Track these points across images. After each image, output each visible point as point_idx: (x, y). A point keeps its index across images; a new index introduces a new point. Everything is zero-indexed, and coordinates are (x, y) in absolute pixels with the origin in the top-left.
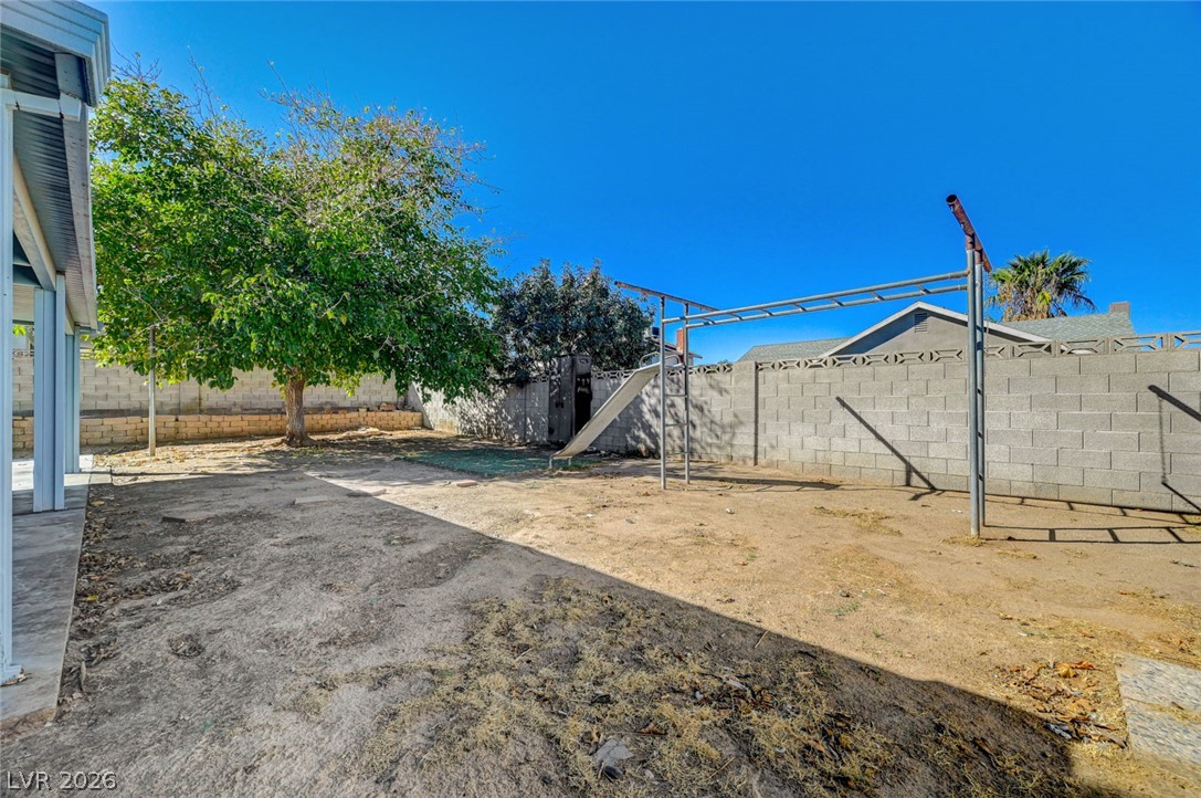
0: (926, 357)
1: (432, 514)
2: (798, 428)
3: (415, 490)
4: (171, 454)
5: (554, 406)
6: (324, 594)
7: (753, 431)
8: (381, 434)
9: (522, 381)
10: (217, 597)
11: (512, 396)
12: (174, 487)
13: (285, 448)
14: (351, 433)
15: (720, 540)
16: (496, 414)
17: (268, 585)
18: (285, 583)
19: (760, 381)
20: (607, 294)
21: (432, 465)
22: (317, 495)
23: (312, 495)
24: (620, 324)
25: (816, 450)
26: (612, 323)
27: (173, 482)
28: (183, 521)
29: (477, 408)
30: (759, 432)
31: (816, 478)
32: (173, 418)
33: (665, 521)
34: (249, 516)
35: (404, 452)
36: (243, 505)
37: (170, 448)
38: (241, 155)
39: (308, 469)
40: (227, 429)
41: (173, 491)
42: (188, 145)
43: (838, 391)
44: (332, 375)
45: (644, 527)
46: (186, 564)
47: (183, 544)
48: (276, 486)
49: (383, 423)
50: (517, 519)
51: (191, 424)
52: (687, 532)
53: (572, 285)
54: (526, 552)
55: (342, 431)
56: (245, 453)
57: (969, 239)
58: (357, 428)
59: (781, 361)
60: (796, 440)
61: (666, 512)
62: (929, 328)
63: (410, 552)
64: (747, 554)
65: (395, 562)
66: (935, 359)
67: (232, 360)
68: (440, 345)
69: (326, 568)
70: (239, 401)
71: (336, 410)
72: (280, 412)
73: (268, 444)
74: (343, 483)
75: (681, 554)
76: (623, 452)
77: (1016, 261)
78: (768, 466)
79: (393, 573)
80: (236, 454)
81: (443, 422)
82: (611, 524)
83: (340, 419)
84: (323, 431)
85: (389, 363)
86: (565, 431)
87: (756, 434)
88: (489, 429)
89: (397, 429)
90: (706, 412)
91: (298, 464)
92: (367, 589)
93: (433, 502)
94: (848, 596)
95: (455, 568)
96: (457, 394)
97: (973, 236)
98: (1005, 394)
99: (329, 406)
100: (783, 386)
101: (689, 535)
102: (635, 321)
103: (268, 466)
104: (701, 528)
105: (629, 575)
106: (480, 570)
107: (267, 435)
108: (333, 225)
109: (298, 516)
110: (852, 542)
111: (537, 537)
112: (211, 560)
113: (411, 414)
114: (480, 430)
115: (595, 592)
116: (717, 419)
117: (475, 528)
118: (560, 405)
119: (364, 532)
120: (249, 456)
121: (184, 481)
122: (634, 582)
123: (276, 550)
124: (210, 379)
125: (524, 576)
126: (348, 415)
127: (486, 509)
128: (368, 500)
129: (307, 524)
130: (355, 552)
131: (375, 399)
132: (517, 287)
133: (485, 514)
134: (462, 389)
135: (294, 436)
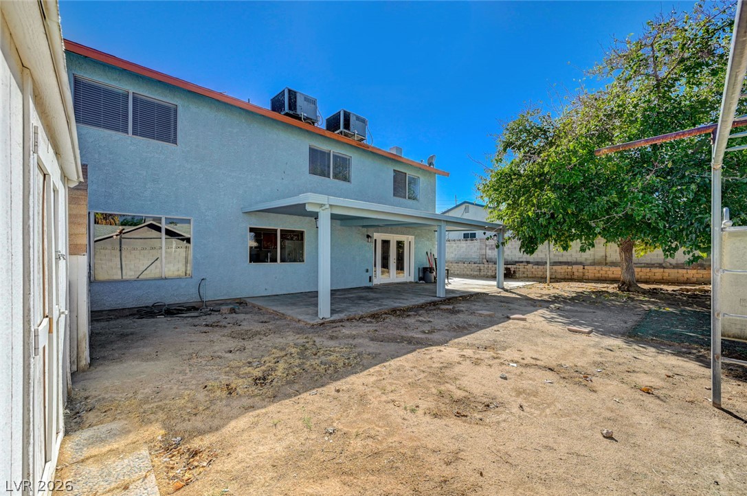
21: (644, 318)
32: (582, 267)
51: (591, 271)
135: (625, 283)
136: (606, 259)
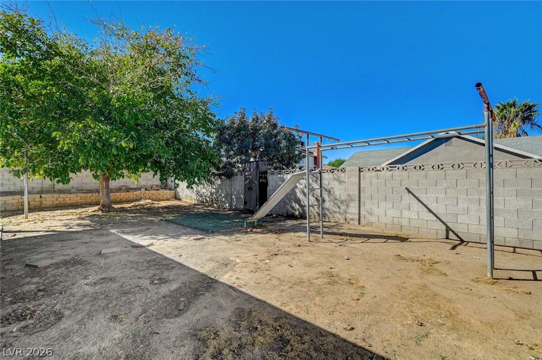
0: (456, 166)
1: (178, 261)
2: (383, 205)
3: (171, 242)
4: (37, 217)
5: (247, 189)
6: (112, 324)
7: (358, 206)
8: (153, 204)
9: (229, 175)
10: (49, 325)
11: (224, 183)
12: (35, 240)
13: (100, 213)
14: (137, 203)
15: (343, 279)
16: (216, 192)
17: (79, 317)
18: (90, 315)
19: (362, 178)
20: (276, 126)
21: (180, 224)
22: (115, 247)
23: (111, 247)
24: (284, 143)
25: (393, 217)
26: (279, 143)
27: (35, 237)
28: (36, 267)
29: (206, 190)
30: (361, 206)
31: (393, 233)
32: (39, 196)
33: (309, 265)
34: (75, 262)
35: (165, 215)
36: (72, 253)
37: (37, 213)
38: (74, 53)
39: (112, 227)
40: (68, 202)
41: (35, 244)
42: (44, 48)
43: (406, 184)
44: (125, 172)
45: (299, 271)
46: (34, 300)
47: (35, 283)
48: (92, 240)
49: (154, 197)
50: (226, 264)
51: (49, 199)
52: (323, 273)
53: (257, 122)
54: (231, 290)
55: (132, 202)
56: (78, 216)
57: (486, 106)
58: (139, 200)
59: (373, 167)
60: (381, 211)
61: (311, 259)
62: (453, 144)
63: (164, 290)
64: (359, 291)
65: (155, 298)
66: (461, 167)
67: (69, 169)
68: (185, 156)
69: (115, 302)
70: (75, 185)
71: (128, 190)
72: (97, 191)
73: (90, 210)
74: (129, 238)
75: (321, 292)
76: (285, 215)
77: (499, 105)
78: (367, 225)
79: (154, 306)
80: (73, 217)
81: (187, 196)
82: (280, 268)
83: (131, 195)
84: (121, 202)
85: (156, 167)
86: (253, 202)
87: (359, 207)
88: (212, 200)
89: (162, 200)
90: (332, 193)
91: (107, 224)
92: (137, 319)
93: (179, 251)
94: (421, 325)
95: (190, 302)
96: (193, 183)
97: (488, 104)
98: (502, 188)
99: (125, 188)
100: (375, 181)
101: (324, 275)
102: (292, 141)
103: (90, 226)
104: (331, 270)
105: (291, 309)
106: (204, 304)
107: (91, 204)
108: (124, 94)
109: (102, 262)
110: (419, 281)
111: (238, 278)
112: (49, 295)
113: (169, 192)
114: (207, 201)
115: (271, 322)
116: (338, 198)
117: (202, 271)
118: (250, 189)
119: (138, 274)
120: (80, 219)
121: (41, 236)
122: (294, 314)
123: (87, 288)
124: (57, 179)
125: (229, 308)
126: (135, 193)
127: (209, 256)
128: (143, 250)
129: (106, 268)
130: (133, 290)
131: (150, 183)
132: (227, 123)
133: (208, 260)
134: (196, 180)
135: (105, 206)
136: (54, 187)
